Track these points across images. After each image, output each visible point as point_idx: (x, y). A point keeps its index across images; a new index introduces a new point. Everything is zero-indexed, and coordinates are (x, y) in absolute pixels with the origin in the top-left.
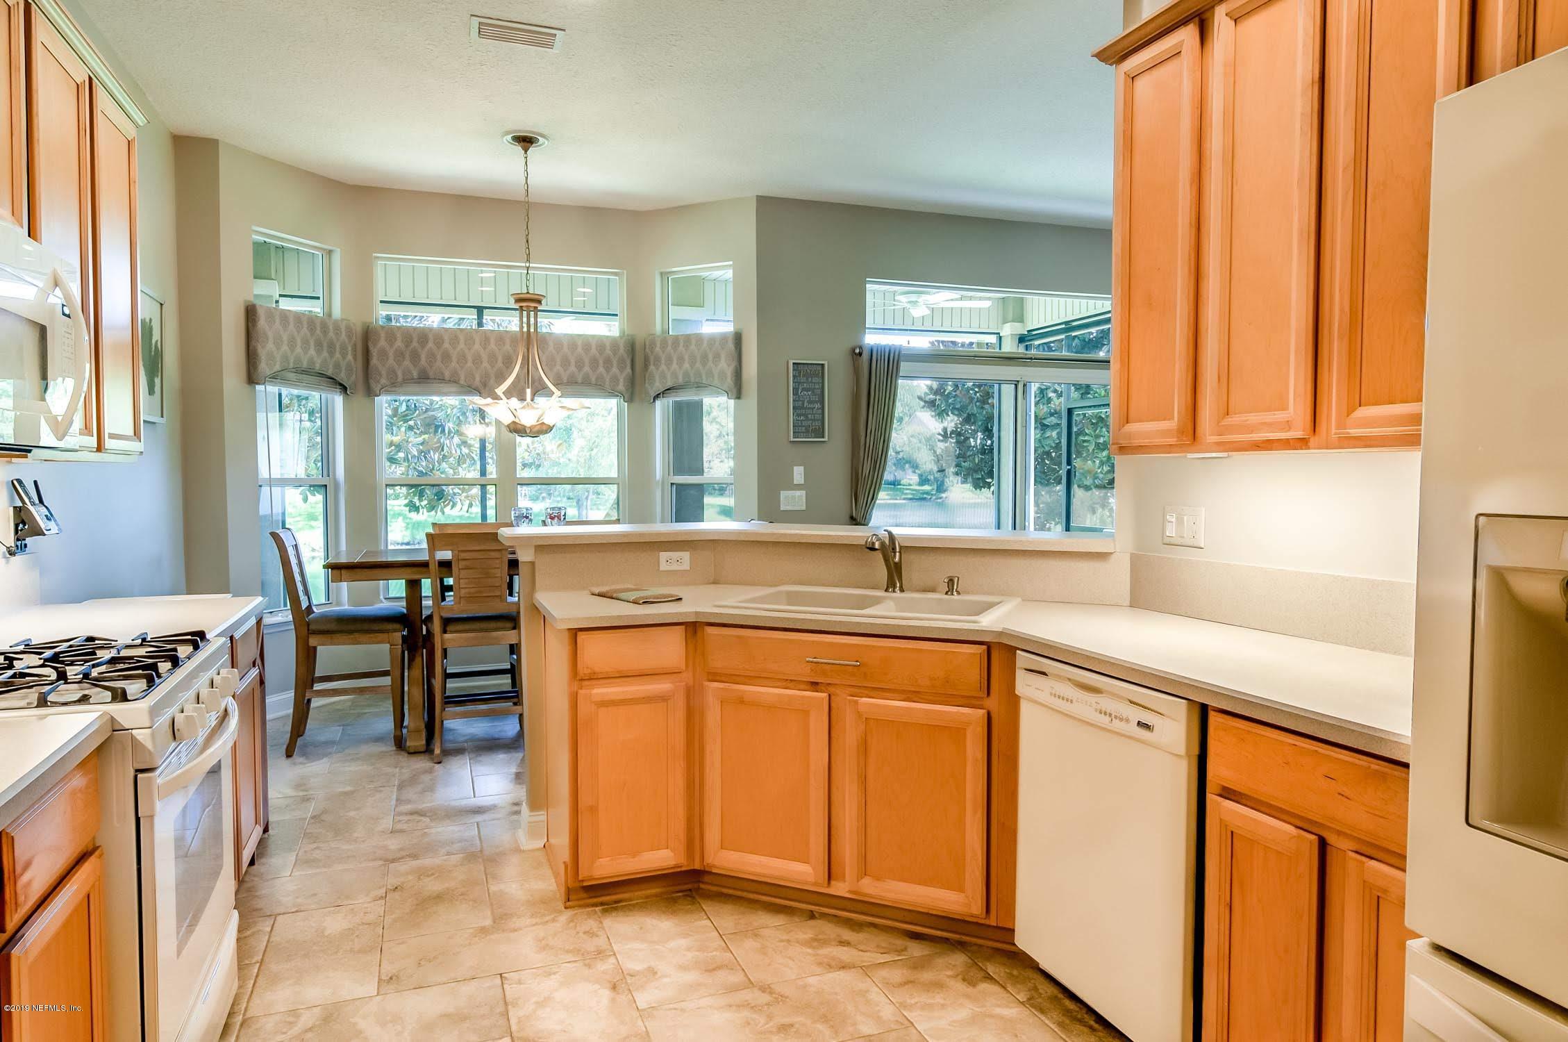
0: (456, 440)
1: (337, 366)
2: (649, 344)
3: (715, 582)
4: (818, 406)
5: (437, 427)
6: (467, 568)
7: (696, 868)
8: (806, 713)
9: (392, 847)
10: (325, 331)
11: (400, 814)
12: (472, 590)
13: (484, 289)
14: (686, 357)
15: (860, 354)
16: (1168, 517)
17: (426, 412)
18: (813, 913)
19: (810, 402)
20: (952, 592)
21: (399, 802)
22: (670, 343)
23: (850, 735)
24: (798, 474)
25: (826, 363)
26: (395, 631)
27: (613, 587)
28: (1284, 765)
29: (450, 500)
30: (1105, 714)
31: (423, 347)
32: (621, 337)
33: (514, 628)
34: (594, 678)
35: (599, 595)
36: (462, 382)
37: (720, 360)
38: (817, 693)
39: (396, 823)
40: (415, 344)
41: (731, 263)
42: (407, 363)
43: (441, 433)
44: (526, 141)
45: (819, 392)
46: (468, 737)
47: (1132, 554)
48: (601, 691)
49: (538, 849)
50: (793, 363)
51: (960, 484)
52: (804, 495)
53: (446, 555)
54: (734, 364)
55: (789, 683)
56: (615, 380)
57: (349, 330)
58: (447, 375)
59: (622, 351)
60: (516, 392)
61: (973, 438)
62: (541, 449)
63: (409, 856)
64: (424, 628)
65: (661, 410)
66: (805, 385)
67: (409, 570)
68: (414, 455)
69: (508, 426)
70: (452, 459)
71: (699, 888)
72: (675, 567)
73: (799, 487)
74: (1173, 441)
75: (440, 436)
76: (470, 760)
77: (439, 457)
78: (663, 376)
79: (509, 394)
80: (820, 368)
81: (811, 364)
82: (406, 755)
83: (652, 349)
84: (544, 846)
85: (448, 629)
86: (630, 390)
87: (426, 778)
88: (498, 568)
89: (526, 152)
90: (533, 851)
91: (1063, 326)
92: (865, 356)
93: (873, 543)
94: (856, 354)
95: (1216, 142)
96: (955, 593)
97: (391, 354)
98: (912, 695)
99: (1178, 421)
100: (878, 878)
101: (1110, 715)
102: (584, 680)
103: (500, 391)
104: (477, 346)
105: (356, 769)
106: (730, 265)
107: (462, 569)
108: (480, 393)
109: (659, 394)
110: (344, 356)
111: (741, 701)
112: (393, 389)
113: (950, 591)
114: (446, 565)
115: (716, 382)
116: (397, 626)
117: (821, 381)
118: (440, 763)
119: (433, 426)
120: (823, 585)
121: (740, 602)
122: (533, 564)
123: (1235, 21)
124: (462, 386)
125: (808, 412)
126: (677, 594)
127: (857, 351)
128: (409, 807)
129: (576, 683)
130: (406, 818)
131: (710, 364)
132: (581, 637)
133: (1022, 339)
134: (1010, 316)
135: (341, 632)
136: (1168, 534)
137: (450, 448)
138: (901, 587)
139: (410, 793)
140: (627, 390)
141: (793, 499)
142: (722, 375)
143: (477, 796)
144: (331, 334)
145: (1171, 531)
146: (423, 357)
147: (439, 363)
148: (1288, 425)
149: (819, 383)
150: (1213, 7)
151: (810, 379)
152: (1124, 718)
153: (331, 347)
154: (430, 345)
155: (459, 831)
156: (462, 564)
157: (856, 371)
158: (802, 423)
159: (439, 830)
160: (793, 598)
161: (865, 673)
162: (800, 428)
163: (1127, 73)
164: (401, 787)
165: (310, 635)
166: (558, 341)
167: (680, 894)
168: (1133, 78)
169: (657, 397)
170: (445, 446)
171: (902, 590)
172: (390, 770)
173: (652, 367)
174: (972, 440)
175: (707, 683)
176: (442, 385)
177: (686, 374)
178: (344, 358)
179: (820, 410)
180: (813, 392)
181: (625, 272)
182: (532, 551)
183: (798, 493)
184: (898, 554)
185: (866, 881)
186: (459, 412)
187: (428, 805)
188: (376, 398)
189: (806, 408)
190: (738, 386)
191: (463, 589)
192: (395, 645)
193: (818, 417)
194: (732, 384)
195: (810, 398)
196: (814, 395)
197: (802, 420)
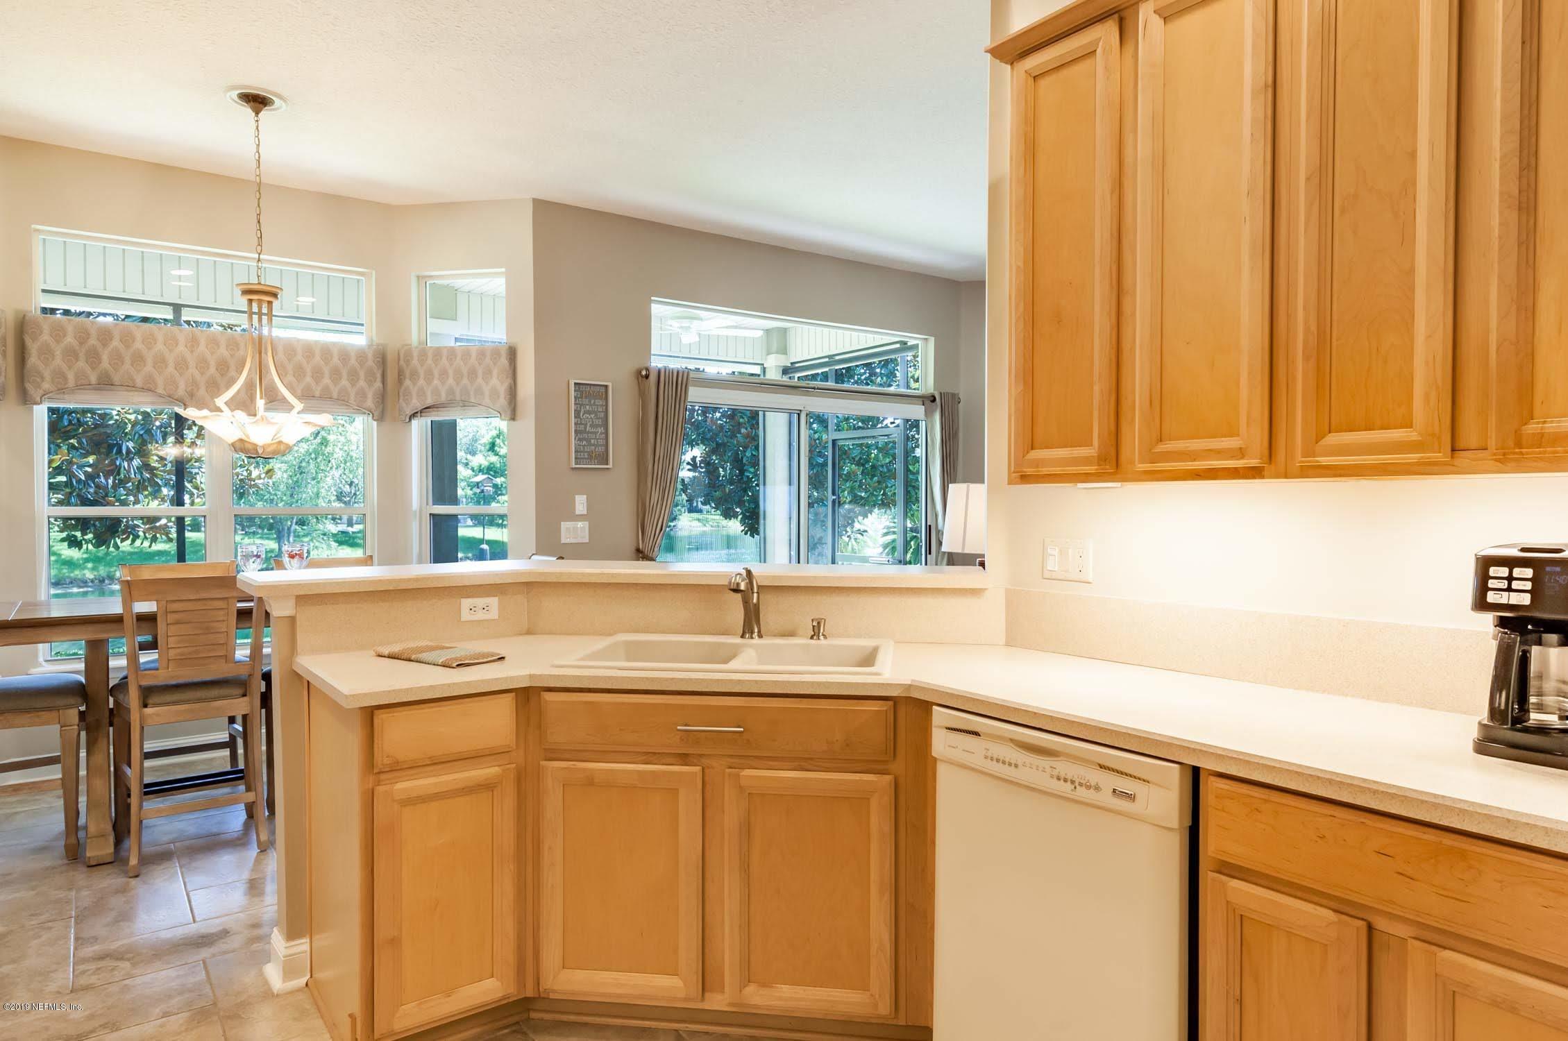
0: (137, 462)
2: (405, 355)
3: (529, 632)
4: (601, 430)
5: (110, 447)
6: (177, 623)
7: (528, 996)
8: (674, 792)
9: (76, 1015)
11: (85, 960)
12: (186, 650)
13: (181, 284)
14: (451, 372)
15: (647, 377)
16: (1049, 550)
17: (95, 428)
18: (679, 1033)
19: (593, 426)
20: (819, 636)
21: (80, 942)
22: (430, 355)
23: (730, 815)
24: (580, 503)
25: (610, 384)
26: (69, 707)
27: (412, 644)
28: (1318, 839)
29: (130, 533)
30: (1065, 780)
31: (105, 345)
32: (370, 346)
33: (244, 695)
34: (398, 768)
35: (389, 657)
36: (160, 390)
37: (491, 378)
38: (687, 767)
39: (77, 976)
40: (93, 341)
41: (503, 270)
42: (81, 364)
43: (116, 454)
44: (257, 101)
45: (602, 415)
46: (175, 835)
47: (1007, 590)
48: (406, 786)
49: (299, 990)
50: (575, 384)
51: (686, 513)
52: (587, 527)
53: (144, 607)
54: (509, 381)
55: (651, 757)
56: (362, 394)
58: (139, 382)
59: (370, 363)
60: (244, 403)
61: (723, 468)
62: (245, 473)
63: (104, 1026)
64: (111, 700)
65: (419, 430)
66: (588, 407)
67: (91, 628)
68: (81, 479)
69: (233, 445)
70: (130, 484)
71: (529, 1019)
72: (480, 615)
73: (581, 518)
74: (1091, 469)
75: (115, 457)
76: (181, 867)
77: (114, 482)
78: (422, 393)
79: (234, 404)
80: (603, 390)
81: (594, 385)
82: (85, 869)
83: (408, 362)
84: (307, 985)
85: (150, 701)
86: (381, 406)
87: (117, 902)
88: (224, 621)
89: (257, 113)
90: (292, 993)
91: (827, 360)
92: (653, 378)
93: (738, 584)
94: (643, 376)
95: (1142, 149)
96: (822, 637)
97: (58, 353)
98: (804, 762)
99: (1099, 447)
100: (764, 985)
101: (1073, 782)
102: (383, 772)
103: (220, 401)
104: (181, 348)
105: (10, 897)
106: (502, 273)
107: (170, 624)
108: (185, 405)
109: (417, 413)
111: (590, 782)
112: (61, 396)
113: (816, 634)
114: (147, 620)
115: (487, 401)
116: (71, 700)
117: (604, 404)
118: (137, 876)
119: (105, 445)
120: (663, 632)
121: (578, 660)
122: (292, 620)
123: (1165, 18)
124: (161, 396)
125: (591, 436)
126: (498, 652)
127: (644, 373)
128: (97, 948)
129: (372, 778)
130: (92, 966)
131: (480, 380)
132: (380, 717)
133: (785, 371)
134: (774, 347)
136: (1049, 568)
137: (129, 471)
138: (759, 632)
139: (98, 927)
140: (376, 408)
141: (574, 531)
142: (494, 394)
143: (197, 919)
145: (1052, 565)
146: (105, 358)
147: (127, 365)
148: (1241, 453)
149: (602, 406)
150: (1137, 3)
151: (592, 402)
152: (1092, 785)
154: (115, 343)
155: (178, 977)
156: (171, 618)
157: (642, 394)
158: (584, 448)
159: (147, 978)
160: (634, 650)
161: (748, 740)
162: (582, 454)
163: (1030, 72)
164: (80, 920)
166: (290, 348)
167: (506, 1031)
168: (1034, 77)
169: (414, 415)
170: (122, 469)
171: (760, 636)
172: (61, 894)
173: (407, 382)
174: (721, 470)
175: (543, 763)
176: (131, 393)
177: (451, 391)
179: (604, 435)
180: (596, 415)
181: (374, 272)
182: (292, 603)
183: (580, 524)
184: (755, 595)
185: (751, 989)
186: (142, 429)
187: (125, 941)
188: (35, 406)
189: (589, 432)
190: (513, 406)
191: (173, 650)
192: (67, 726)
193: (601, 442)
194: (506, 403)
195: (593, 422)
196: (597, 418)
197: (585, 445)
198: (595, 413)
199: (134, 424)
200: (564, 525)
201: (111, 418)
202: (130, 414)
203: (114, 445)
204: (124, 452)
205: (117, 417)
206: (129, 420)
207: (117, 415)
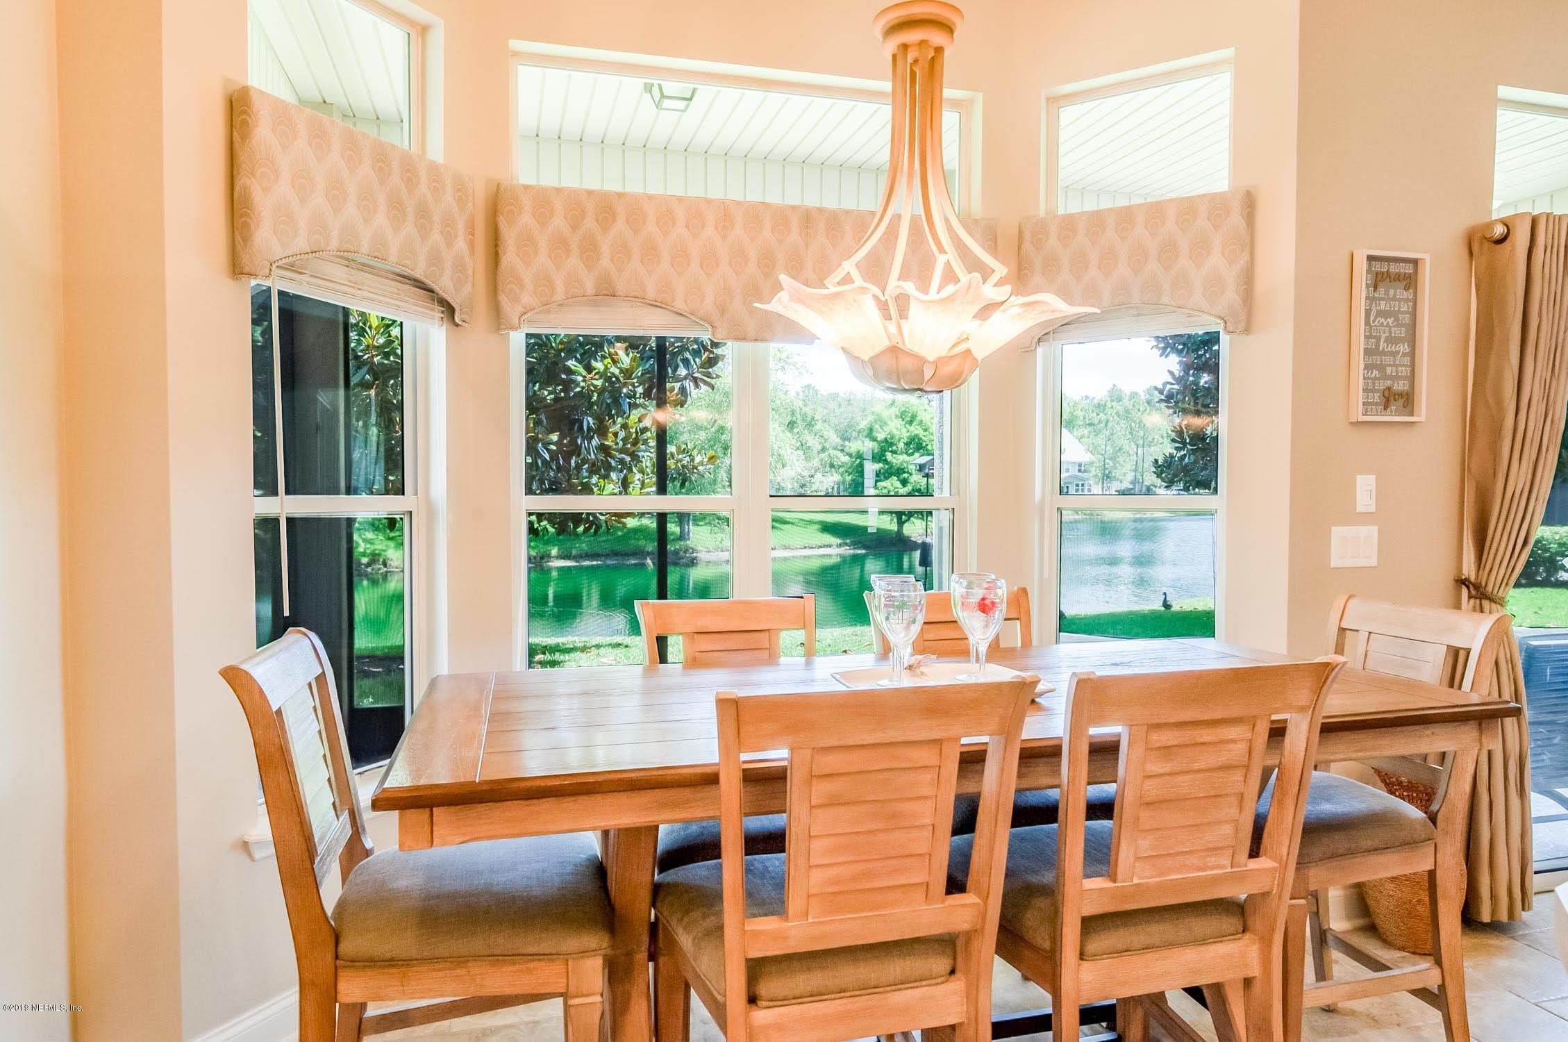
0: (595, 441)
1: (435, 260)
2: (1032, 232)
4: (1404, 348)
6: (832, 803)
10: (410, 180)
15: (1506, 236)
19: (1390, 340)
24: (1365, 491)
26: (584, 953)
31: (606, 228)
32: (976, 221)
37: (1209, 254)
40: (589, 223)
41: (1228, 53)
42: (574, 262)
43: (578, 431)
45: (1406, 319)
52: (1376, 536)
57: (461, 190)
65: (1043, 367)
66: (1383, 303)
68: (546, 458)
73: (1366, 518)
83: (1038, 243)
85: (763, 989)
92: (1521, 238)
94: (1496, 236)
97: (542, 243)
104: (709, 232)
106: (1225, 58)
107: (819, 806)
108: (712, 326)
109: (1049, 333)
110: (449, 240)
112: (544, 315)
115: (1197, 298)
117: (1412, 297)
119: (568, 420)
124: (679, 313)
125: (1388, 360)
127: (1499, 231)
131: (1183, 261)
135: (432, 960)
141: (1353, 544)
142: (1214, 283)
144: (423, 189)
147: (636, 262)
149: (1407, 300)
151: (1392, 292)
153: (423, 213)
154: (620, 225)
156: (821, 790)
158: (1374, 384)
165: (340, 973)
169: (1043, 338)
170: (583, 448)
173: (1037, 279)
176: (639, 310)
177: (1121, 288)
178: (450, 245)
179: (1409, 358)
180: (1397, 319)
181: (979, 97)
183: (1364, 531)
188: (511, 333)
189: (1384, 353)
190: (1249, 306)
191: (819, 870)
192: (583, 996)
193: (1404, 371)
194: (1239, 300)
195: (1390, 332)
196: (1397, 326)
197: (1379, 378)
198: (1396, 315)
199: (601, 392)
200: (1337, 532)
201: (578, 385)
202: (596, 379)
203: (575, 421)
204: (585, 428)
205: (582, 384)
206: (595, 387)
207: (582, 381)
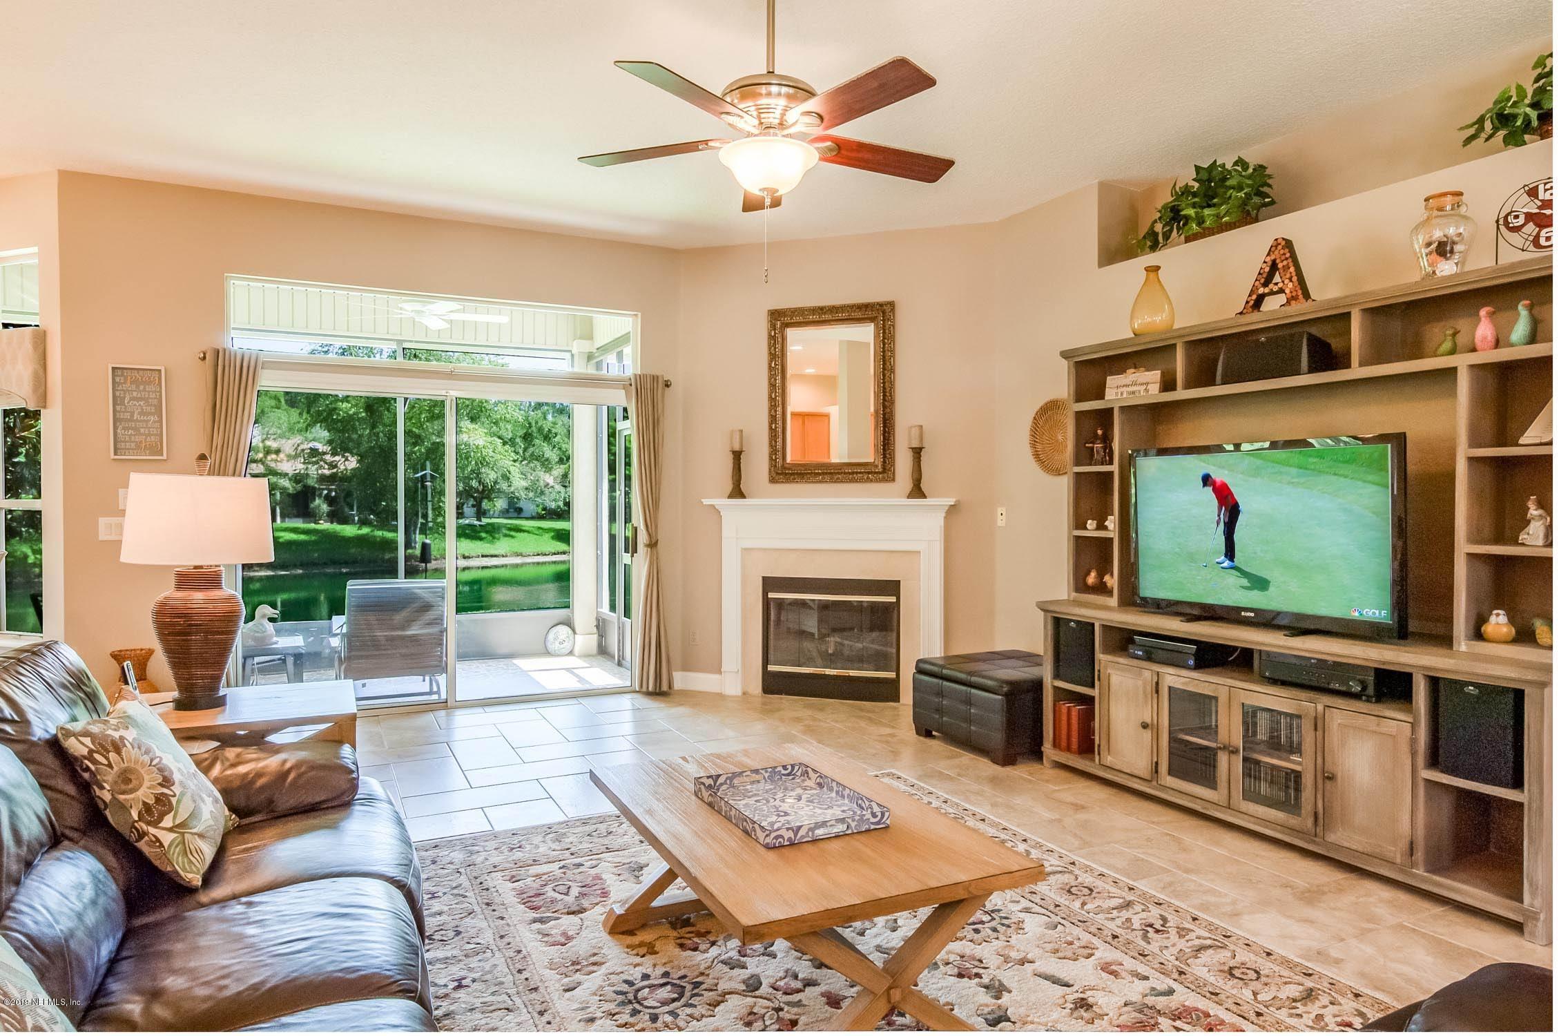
4: (151, 418)
15: (204, 360)
19: (142, 414)
25: (163, 369)
37: (17, 363)
41: (35, 249)
45: (155, 402)
50: (113, 368)
54: (33, 367)
66: (134, 394)
80: (153, 374)
81: (141, 369)
94: (201, 359)
115: (14, 387)
117: (156, 390)
125: (140, 424)
127: (201, 356)
131: (8, 366)
141: (117, 528)
142: (19, 381)
149: (153, 392)
151: (141, 388)
158: (130, 438)
162: (123, 443)
179: (156, 424)
180: (145, 402)
190: (41, 390)
193: (152, 431)
194: (31, 391)
195: (142, 409)
196: (148, 406)
197: (131, 434)
198: (146, 400)
200: (101, 521)
